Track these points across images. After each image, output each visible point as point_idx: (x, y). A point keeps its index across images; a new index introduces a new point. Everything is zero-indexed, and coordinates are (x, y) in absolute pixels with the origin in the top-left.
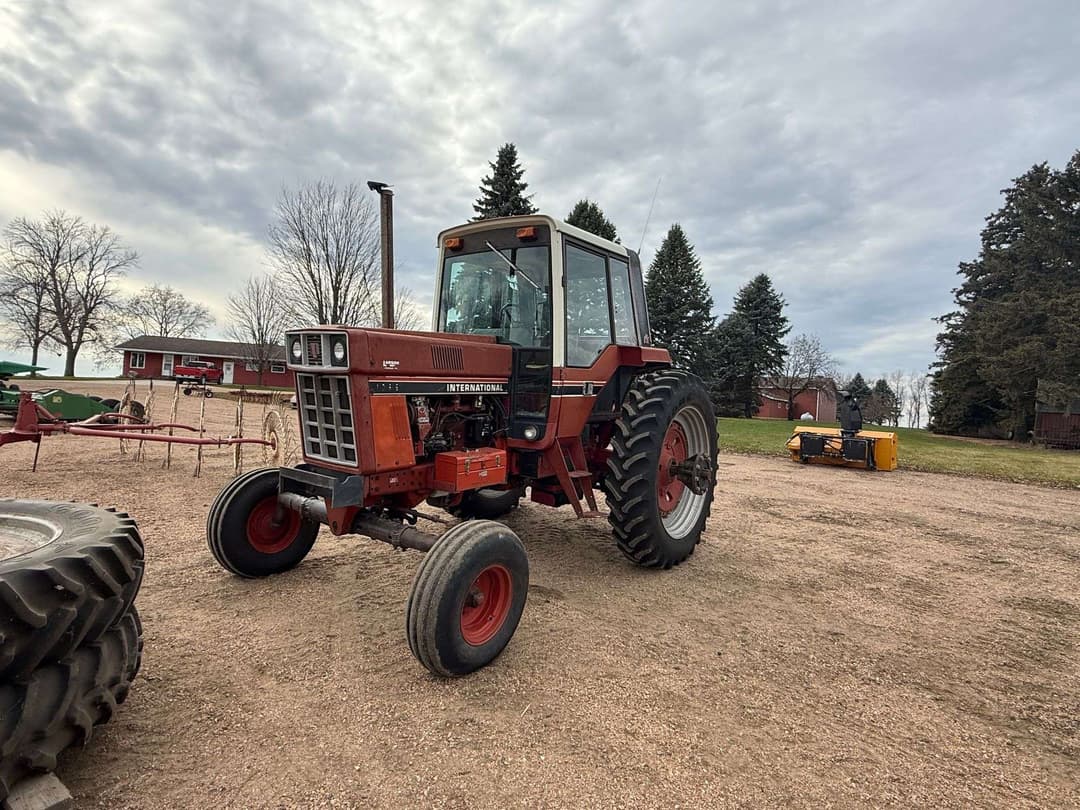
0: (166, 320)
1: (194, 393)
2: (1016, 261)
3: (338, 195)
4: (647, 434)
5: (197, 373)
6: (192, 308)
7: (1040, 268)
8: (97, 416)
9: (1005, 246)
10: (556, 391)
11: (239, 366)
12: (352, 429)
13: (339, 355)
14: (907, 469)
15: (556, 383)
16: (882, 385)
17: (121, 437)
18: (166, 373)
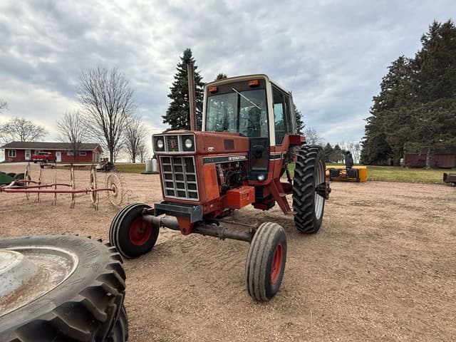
0: (23, 134)
1: (45, 167)
2: (397, 95)
3: (108, 73)
4: (311, 174)
5: (44, 158)
6: (36, 128)
7: (405, 98)
8: (13, 183)
9: (389, 89)
10: (272, 157)
11: (64, 153)
12: (196, 183)
13: (189, 145)
14: (370, 180)
15: (272, 153)
16: (337, 147)
17: (26, 192)
18: (27, 158)
